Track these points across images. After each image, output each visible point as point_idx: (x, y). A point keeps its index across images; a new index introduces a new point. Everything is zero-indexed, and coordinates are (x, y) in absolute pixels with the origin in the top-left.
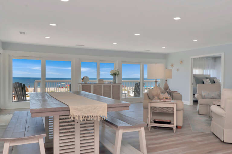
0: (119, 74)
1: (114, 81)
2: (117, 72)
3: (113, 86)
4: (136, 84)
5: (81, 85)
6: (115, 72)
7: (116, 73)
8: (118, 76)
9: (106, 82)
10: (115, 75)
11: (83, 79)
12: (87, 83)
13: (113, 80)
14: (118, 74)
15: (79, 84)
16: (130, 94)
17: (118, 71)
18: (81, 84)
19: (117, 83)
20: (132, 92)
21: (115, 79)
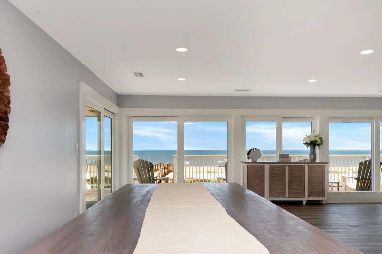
0: (322, 144)
1: (312, 156)
2: (317, 139)
3: (309, 166)
4: (361, 164)
5: (244, 164)
6: (313, 139)
7: (317, 141)
8: (321, 146)
9: (295, 159)
10: (313, 144)
11: (249, 153)
12: (257, 161)
13: (310, 155)
14: (319, 142)
15: (242, 162)
16: (348, 184)
17: (321, 136)
18: (246, 163)
19: (318, 160)
20: (351, 179)
21: (313, 153)
